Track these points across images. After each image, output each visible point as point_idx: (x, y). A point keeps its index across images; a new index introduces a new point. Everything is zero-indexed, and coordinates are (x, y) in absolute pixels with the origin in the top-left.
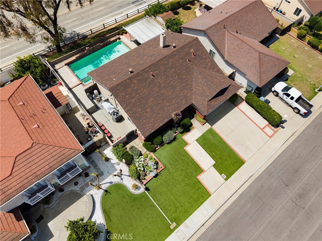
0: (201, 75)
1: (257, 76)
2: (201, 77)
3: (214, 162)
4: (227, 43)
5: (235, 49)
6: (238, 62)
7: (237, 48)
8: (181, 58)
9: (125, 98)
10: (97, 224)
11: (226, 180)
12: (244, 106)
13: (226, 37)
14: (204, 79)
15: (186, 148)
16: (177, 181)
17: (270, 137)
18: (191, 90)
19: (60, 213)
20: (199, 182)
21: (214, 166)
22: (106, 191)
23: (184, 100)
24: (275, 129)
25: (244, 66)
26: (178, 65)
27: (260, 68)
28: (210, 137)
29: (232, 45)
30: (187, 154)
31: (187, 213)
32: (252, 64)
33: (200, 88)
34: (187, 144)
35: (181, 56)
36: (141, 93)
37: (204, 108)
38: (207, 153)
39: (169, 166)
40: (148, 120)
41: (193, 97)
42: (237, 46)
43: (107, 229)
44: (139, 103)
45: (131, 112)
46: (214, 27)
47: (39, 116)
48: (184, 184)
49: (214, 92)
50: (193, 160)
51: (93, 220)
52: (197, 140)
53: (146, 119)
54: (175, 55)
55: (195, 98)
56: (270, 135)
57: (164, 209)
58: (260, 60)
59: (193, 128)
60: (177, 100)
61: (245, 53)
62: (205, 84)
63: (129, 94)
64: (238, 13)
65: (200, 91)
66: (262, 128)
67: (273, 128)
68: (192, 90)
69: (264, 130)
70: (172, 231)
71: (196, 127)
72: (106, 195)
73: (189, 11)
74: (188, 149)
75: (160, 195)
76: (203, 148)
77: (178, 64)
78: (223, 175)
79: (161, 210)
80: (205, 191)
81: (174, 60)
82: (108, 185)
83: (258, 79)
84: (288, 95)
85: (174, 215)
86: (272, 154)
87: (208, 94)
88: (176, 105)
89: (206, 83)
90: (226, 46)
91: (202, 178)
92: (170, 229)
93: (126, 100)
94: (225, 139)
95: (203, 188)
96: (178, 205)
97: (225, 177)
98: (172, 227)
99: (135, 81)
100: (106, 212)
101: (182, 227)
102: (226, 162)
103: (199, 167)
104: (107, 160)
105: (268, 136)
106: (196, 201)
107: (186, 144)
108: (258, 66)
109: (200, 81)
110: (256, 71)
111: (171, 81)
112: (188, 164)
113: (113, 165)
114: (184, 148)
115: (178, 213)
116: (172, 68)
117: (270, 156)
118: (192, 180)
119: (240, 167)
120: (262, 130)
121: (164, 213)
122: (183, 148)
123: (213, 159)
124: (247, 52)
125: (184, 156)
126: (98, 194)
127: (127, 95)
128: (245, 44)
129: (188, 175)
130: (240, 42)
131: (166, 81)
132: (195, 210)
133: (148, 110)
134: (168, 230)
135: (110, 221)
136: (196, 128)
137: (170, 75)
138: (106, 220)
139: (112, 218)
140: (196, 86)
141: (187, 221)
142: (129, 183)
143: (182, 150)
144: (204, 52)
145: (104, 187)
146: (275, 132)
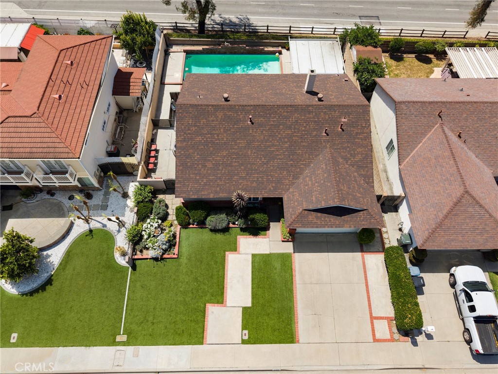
0: (326, 165)
1: (427, 227)
2: (324, 167)
3: (249, 304)
4: (423, 144)
5: (429, 161)
6: (416, 183)
7: (434, 160)
8: (315, 122)
9: (189, 129)
10: (49, 260)
11: (244, 342)
12: (375, 262)
13: (430, 133)
14: (325, 173)
15: (229, 255)
16: (176, 287)
17: (376, 340)
18: (296, 177)
19: (29, 217)
20: (204, 312)
21: (245, 309)
22: (91, 231)
23: (274, 185)
24: (397, 336)
25: (420, 195)
26: (303, 129)
27: (446, 217)
28: (278, 265)
29: (430, 150)
30: (222, 263)
31: (152, 339)
32: (436, 201)
33: (310, 183)
34: (236, 251)
35: (318, 119)
36: (216, 136)
37: (291, 214)
38: (252, 284)
39: (184, 260)
40: (198, 178)
41: (291, 190)
42: (437, 158)
43: (52, 275)
44: (203, 147)
45: (182, 152)
46: (419, 104)
47: (73, 88)
48: (182, 299)
49: (323, 202)
50: (224, 278)
51: (49, 252)
52: (254, 256)
53: (196, 174)
54: (310, 112)
55: (293, 192)
56: (378, 336)
57: (129, 308)
58: (456, 204)
59: (266, 235)
60: (262, 178)
61: (439, 177)
62: (322, 182)
63: (198, 127)
64: (489, 105)
65: (306, 187)
66: (374, 315)
67: (395, 330)
68: (298, 178)
69: (375, 321)
70: (114, 343)
71: (271, 237)
72: (86, 236)
73: (425, 65)
74: (231, 257)
75: (142, 287)
76: (252, 272)
77: (305, 128)
78: (246, 332)
79: (126, 306)
80: (200, 331)
81: (303, 118)
82: (99, 225)
83: (427, 232)
84: (469, 298)
85: (134, 327)
86: (353, 368)
87: (314, 199)
88: (255, 184)
89: (324, 181)
90: (419, 146)
91: (213, 311)
92: (115, 339)
93: (189, 132)
94: (298, 285)
95: (201, 325)
96: (151, 319)
97: (246, 338)
98: (119, 338)
99: (220, 115)
100: (69, 255)
101: (130, 349)
102: (266, 317)
103: (222, 293)
104: (125, 196)
105: (374, 335)
106: (177, 333)
107: (234, 249)
108: (445, 212)
109: (319, 172)
110: (434, 217)
111: (273, 145)
112: (212, 277)
113: (126, 205)
114: (227, 253)
115: (140, 328)
116: (290, 128)
117: (345, 368)
118: (197, 302)
119: (280, 343)
120: (373, 318)
121: (126, 312)
122: (225, 251)
123: (253, 298)
124: (444, 178)
125: (216, 262)
126: (80, 228)
127: (195, 126)
128: (452, 162)
129: (197, 291)
130: (447, 153)
131: (266, 142)
132: (165, 344)
133: (209, 165)
134: (112, 338)
135: (64, 269)
136: (269, 238)
137: (279, 136)
138: (61, 264)
139: (68, 266)
140: (307, 176)
141: (143, 349)
142: (122, 241)
143: (222, 252)
144: (363, 133)
145: (94, 225)
146: (392, 340)
